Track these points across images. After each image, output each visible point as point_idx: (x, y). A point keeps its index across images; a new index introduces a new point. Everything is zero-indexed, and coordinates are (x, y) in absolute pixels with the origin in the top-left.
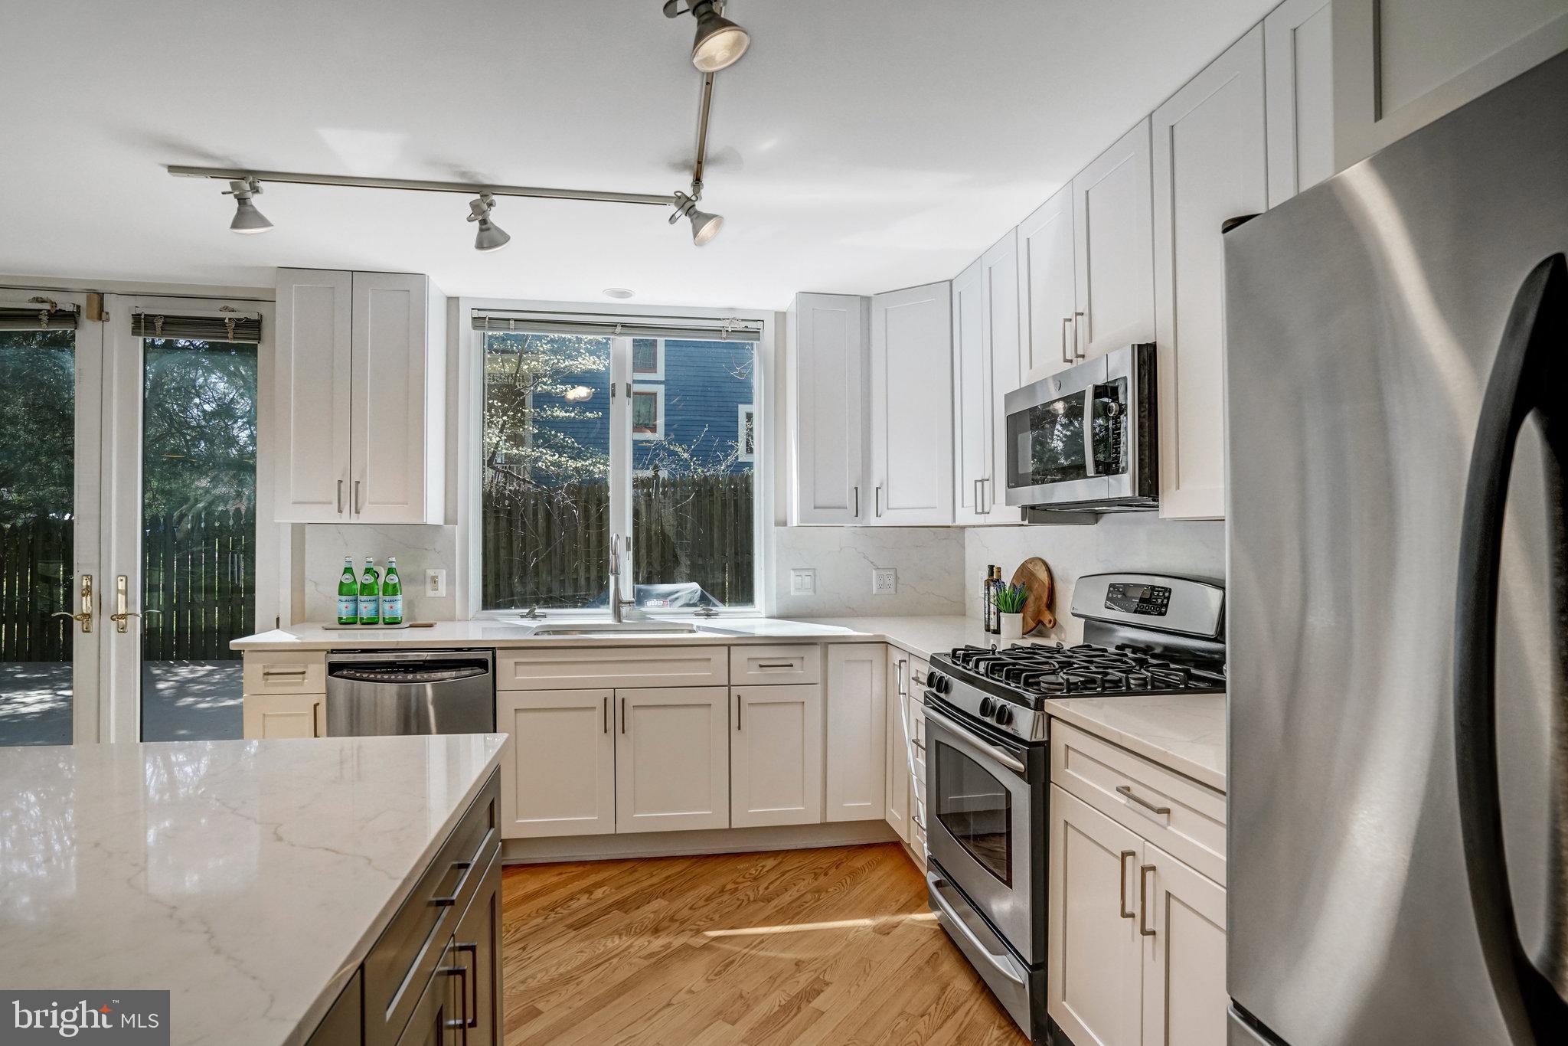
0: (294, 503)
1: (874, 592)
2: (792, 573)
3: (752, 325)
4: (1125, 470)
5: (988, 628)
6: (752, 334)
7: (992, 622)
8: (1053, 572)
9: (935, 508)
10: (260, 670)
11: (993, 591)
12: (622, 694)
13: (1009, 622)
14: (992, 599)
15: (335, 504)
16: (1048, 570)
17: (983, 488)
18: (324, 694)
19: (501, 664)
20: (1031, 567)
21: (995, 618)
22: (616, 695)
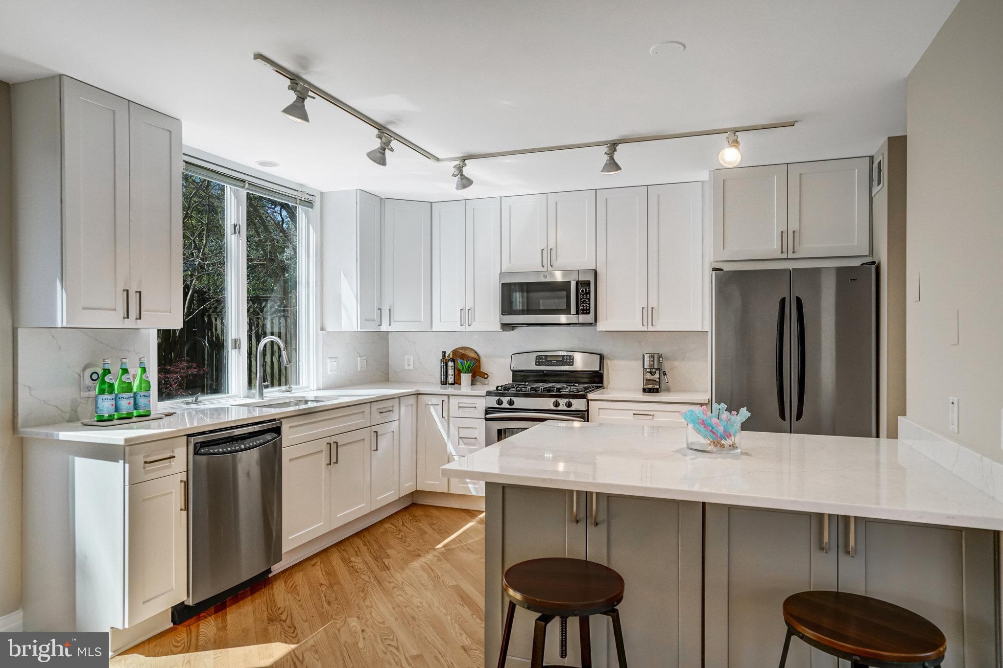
0: (84, 308)
1: (359, 370)
2: (328, 360)
3: (310, 198)
4: (589, 313)
5: (445, 383)
6: (309, 204)
7: (451, 379)
8: (479, 352)
9: (421, 321)
10: (140, 459)
11: (450, 364)
12: (334, 439)
13: (466, 378)
14: (449, 368)
15: (121, 311)
16: (476, 352)
17: (467, 314)
18: (187, 471)
19: (285, 428)
20: (462, 351)
21: (453, 377)
22: (332, 440)
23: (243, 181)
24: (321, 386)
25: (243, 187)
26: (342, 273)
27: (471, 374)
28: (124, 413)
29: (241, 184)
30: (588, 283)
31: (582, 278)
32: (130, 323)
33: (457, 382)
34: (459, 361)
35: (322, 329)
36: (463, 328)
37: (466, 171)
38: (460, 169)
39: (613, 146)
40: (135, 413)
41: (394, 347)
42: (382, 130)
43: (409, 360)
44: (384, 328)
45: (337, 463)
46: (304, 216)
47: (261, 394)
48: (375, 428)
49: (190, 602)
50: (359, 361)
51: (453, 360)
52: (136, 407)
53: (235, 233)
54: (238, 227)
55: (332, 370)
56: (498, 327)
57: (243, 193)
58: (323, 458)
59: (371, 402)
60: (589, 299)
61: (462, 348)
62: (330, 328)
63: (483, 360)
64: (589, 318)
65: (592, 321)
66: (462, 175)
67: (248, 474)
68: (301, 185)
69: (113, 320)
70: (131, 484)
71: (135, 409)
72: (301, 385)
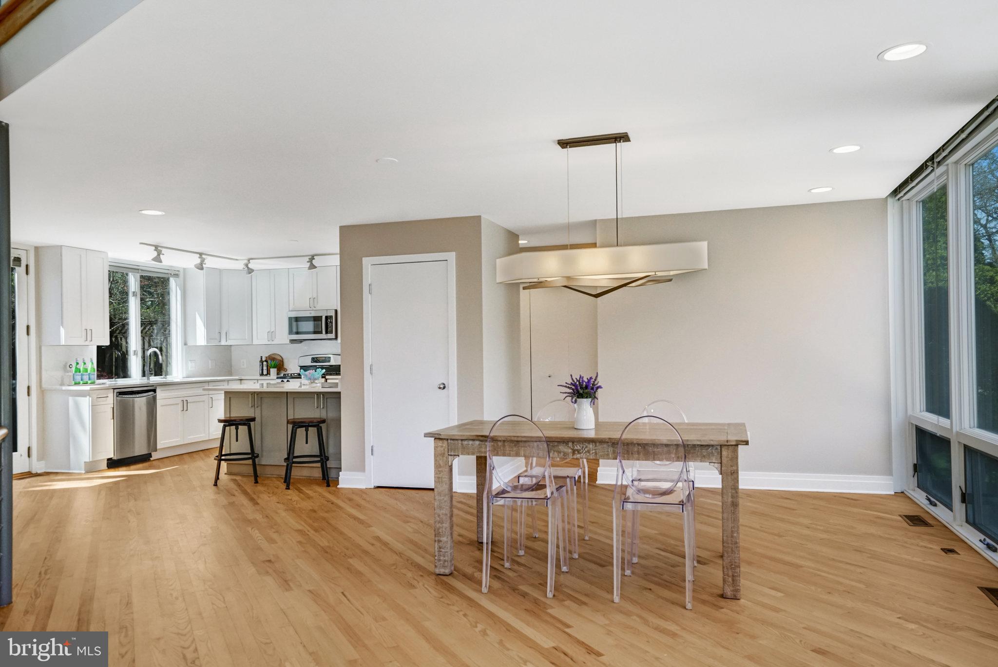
0: (71, 337)
1: (210, 368)
2: (189, 362)
3: (177, 272)
4: (332, 333)
5: (262, 374)
6: (176, 276)
7: (265, 372)
8: (283, 357)
9: (246, 339)
10: (95, 396)
11: (265, 363)
12: (186, 398)
13: (273, 371)
14: (264, 366)
15: (84, 338)
16: (281, 356)
17: (272, 334)
18: (114, 404)
19: (158, 391)
20: (273, 356)
21: (266, 371)
22: (185, 399)
23: (138, 269)
24: (185, 376)
25: (138, 273)
26: (197, 314)
27: (276, 369)
28: (85, 381)
29: (137, 271)
30: (331, 317)
31: (329, 314)
32: (87, 343)
33: (268, 373)
34: (269, 361)
35: (185, 344)
36: (269, 343)
37: (250, 266)
38: (247, 265)
39: (312, 258)
40: (89, 382)
41: (235, 354)
42: (201, 254)
43: (243, 362)
44: (223, 343)
45: (187, 410)
46: (174, 282)
47: (148, 379)
48: (211, 396)
49: (115, 458)
50: (210, 363)
51: (266, 361)
52: (89, 379)
53: (134, 295)
54: (135, 293)
55: (191, 367)
56: (288, 342)
57: (138, 276)
58: (180, 407)
59: (208, 382)
60: (332, 325)
61: (273, 354)
62: (190, 343)
63: (285, 361)
64: (333, 336)
65: (334, 337)
66: (248, 268)
67: (140, 409)
68: (172, 266)
69: (81, 342)
70: (92, 406)
71: (89, 380)
72: (173, 376)
